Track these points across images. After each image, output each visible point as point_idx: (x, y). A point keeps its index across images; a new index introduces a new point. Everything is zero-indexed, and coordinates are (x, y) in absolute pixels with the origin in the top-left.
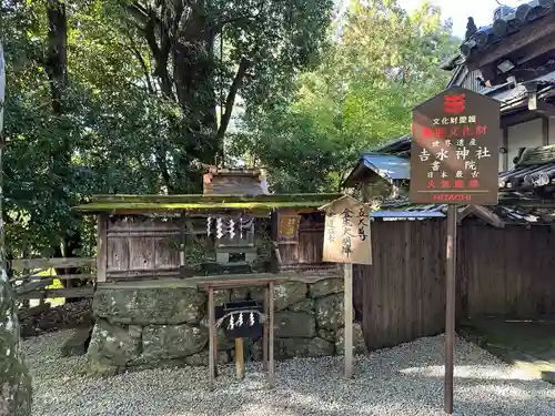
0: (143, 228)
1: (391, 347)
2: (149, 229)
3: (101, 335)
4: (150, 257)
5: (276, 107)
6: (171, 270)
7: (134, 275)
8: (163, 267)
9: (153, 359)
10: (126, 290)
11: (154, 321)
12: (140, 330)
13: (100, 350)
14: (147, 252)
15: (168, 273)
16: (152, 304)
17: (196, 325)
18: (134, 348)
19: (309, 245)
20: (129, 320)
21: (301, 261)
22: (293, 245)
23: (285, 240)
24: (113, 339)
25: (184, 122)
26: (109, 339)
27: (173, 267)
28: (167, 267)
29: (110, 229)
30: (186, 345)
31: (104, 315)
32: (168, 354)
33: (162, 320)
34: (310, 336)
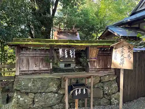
0: (35, 53)
1: (130, 101)
2: (37, 53)
3: (18, 97)
4: (38, 65)
5: (75, 7)
6: (46, 70)
7: (31, 72)
8: (43, 69)
9: (39, 107)
10: (28, 78)
11: (39, 91)
12: (33, 95)
13: (18, 103)
14: (37, 63)
15: (45, 72)
16: (39, 84)
17: (57, 93)
18: (31, 102)
19: (101, 61)
20: (29, 91)
21: (98, 67)
22: (94, 61)
23: (92, 59)
24: (23, 99)
25: (39, 11)
26: (21, 99)
27: (47, 69)
28: (45, 69)
29: (21, 53)
30: (53, 101)
31: (19, 89)
32: (45, 105)
33: (43, 91)
34: (101, 97)
